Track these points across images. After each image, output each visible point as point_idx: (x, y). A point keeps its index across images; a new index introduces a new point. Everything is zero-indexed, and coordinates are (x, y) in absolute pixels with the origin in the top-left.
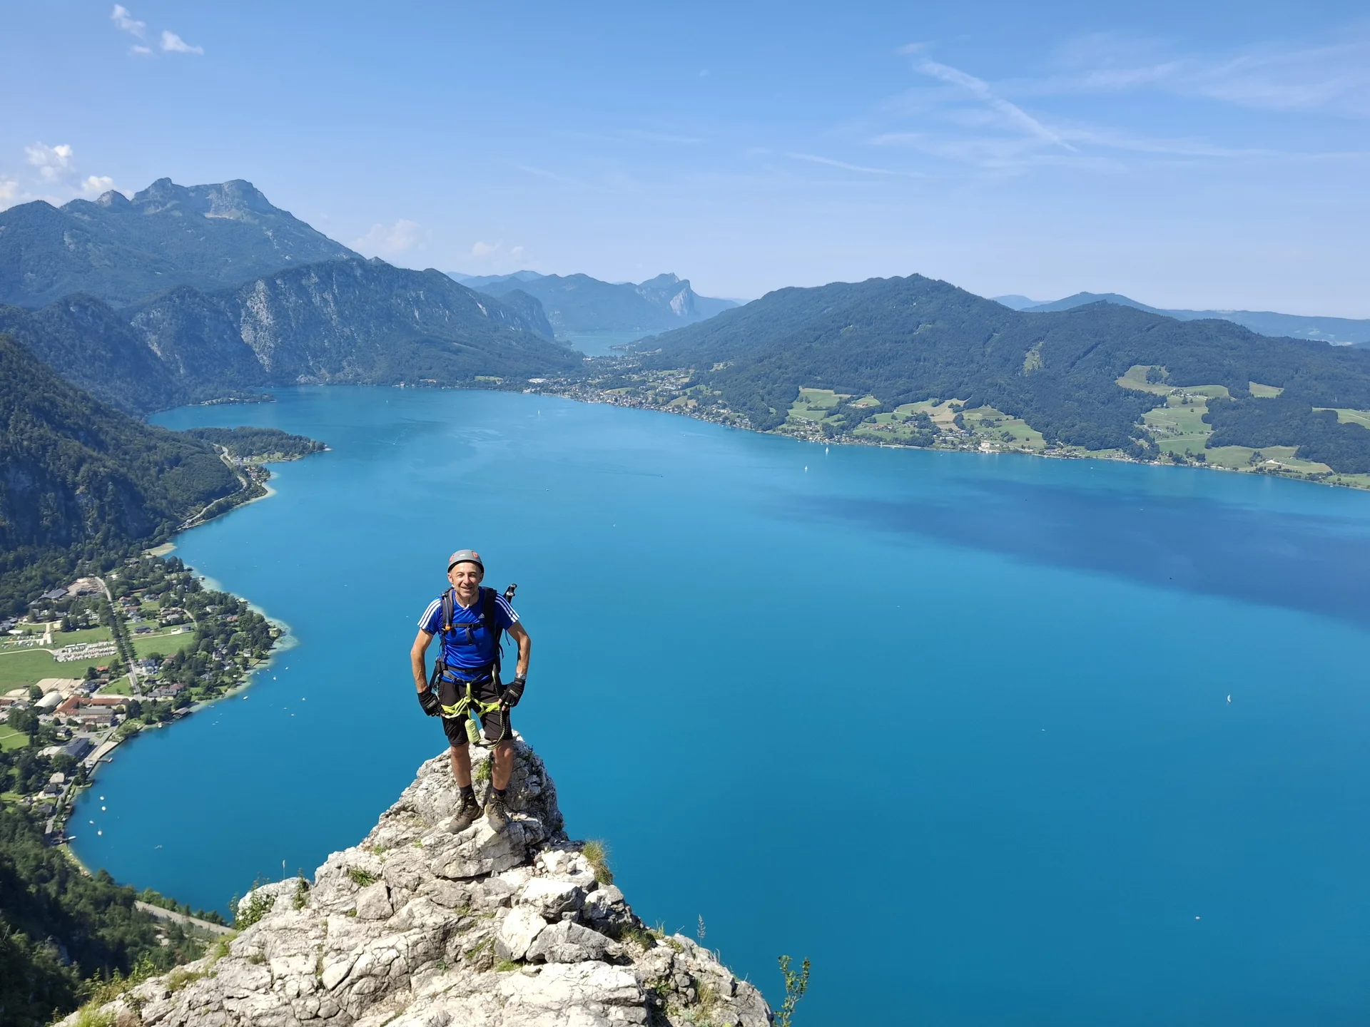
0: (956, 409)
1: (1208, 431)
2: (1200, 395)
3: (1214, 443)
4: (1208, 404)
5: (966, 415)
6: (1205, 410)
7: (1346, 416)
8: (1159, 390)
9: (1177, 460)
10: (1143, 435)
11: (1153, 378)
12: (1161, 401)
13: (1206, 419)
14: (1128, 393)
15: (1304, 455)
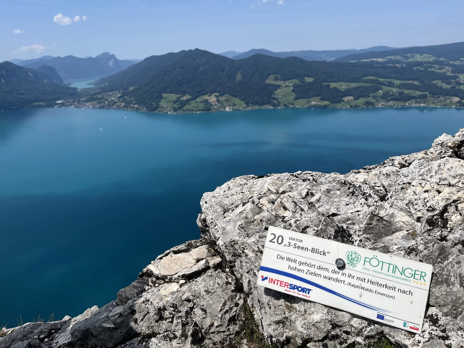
0: (216, 96)
1: (294, 95)
2: (290, 83)
3: (296, 99)
4: (293, 86)
5: (220, 98)
6: (292, 88)
7: (333, 85)
8: (278, 83)
9: (286, 106)
10: (275, 99)
11: (276, 79)
12: (280, 86)
13: (293, 91)
14: (269, 85)
15: (322, 99)
